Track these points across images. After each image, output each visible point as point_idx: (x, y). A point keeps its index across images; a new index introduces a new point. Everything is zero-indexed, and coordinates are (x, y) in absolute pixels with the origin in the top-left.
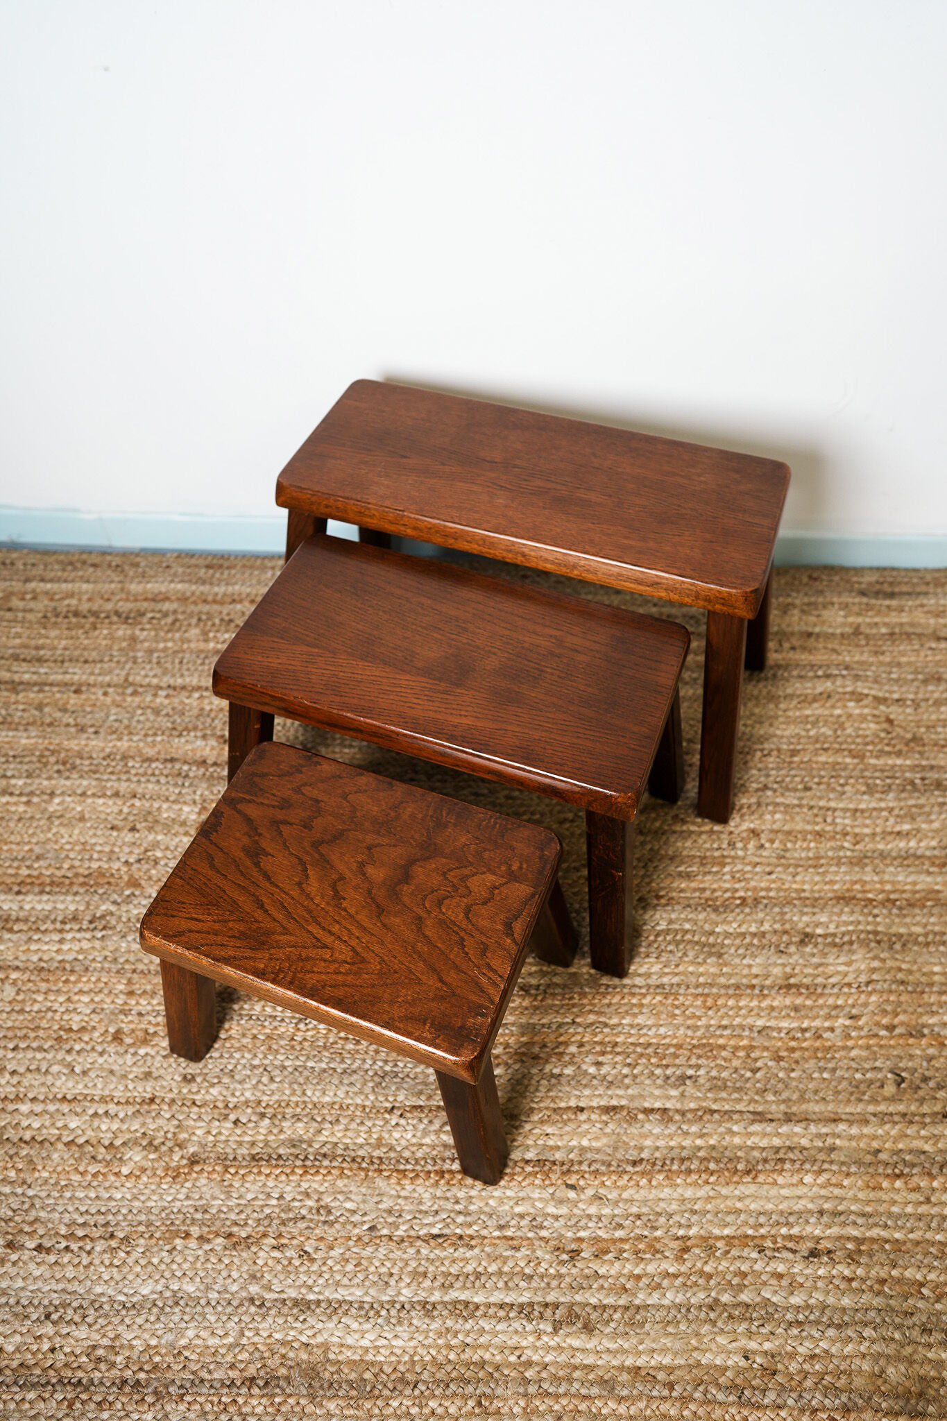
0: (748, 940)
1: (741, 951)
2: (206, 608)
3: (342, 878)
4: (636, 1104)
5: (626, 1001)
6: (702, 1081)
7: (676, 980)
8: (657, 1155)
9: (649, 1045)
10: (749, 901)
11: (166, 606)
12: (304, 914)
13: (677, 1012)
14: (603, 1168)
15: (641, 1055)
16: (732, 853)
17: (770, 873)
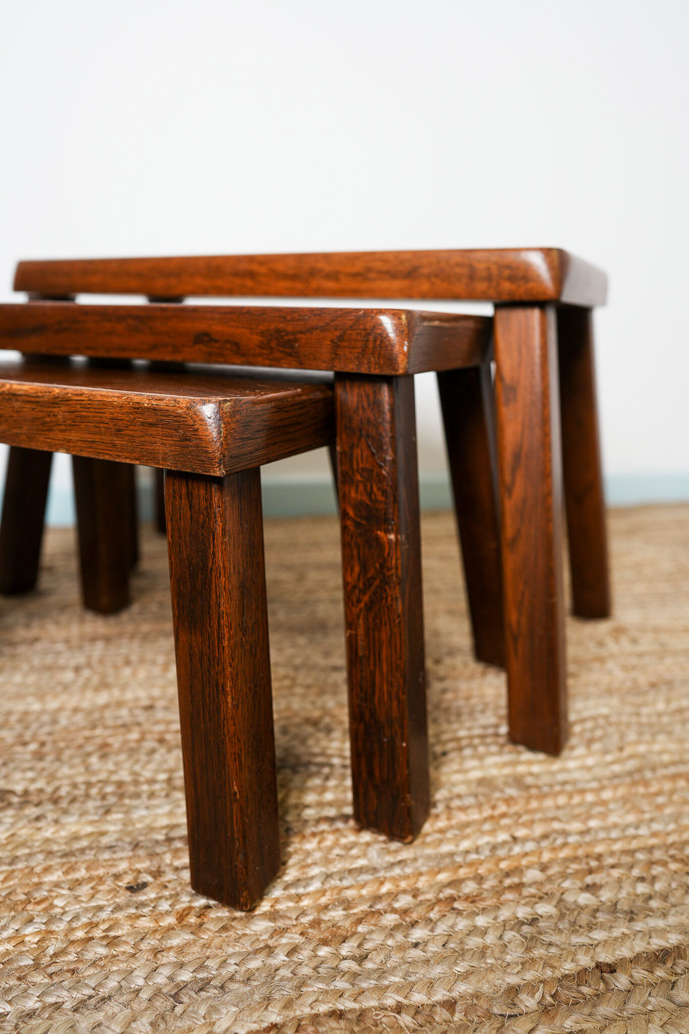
9: (652, 847)
15: (651, 863)
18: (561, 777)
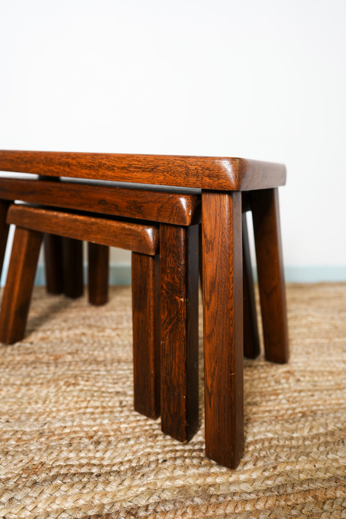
0: (322, 439)
1: (322, 449)
10: (308, 413)
17: (312, 396)
18: (233, 489)
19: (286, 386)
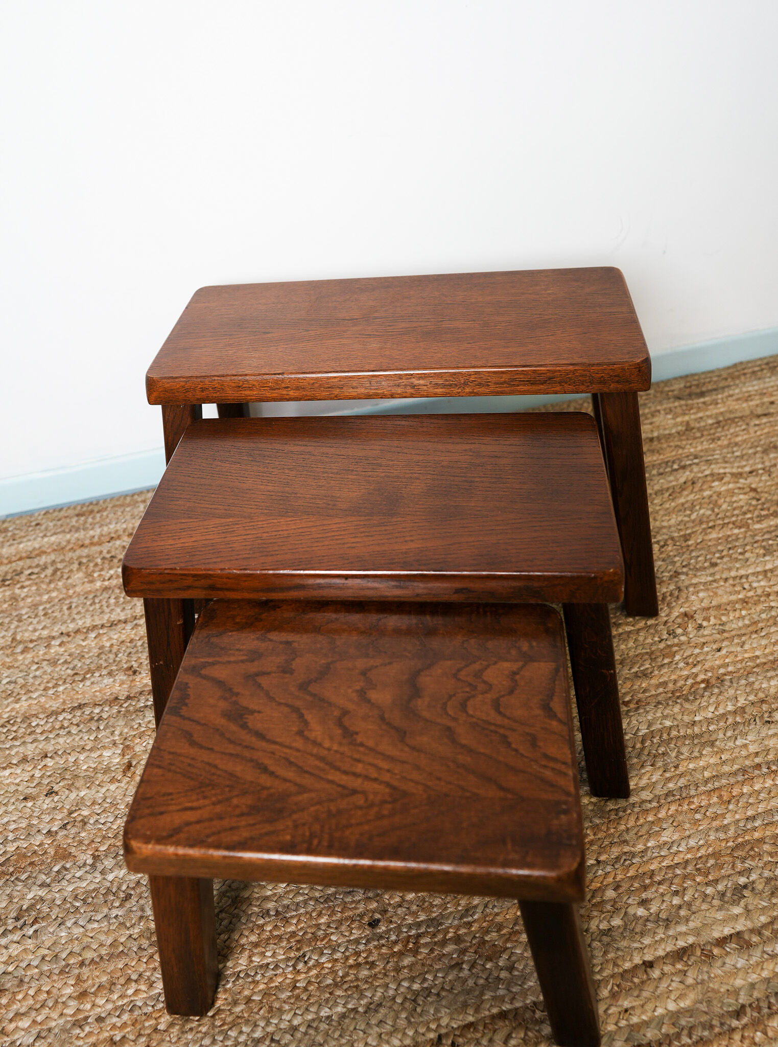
0: (730, 721)
1: (729, 734)
2: (85, 552)
3: (345, 713)
4: (705, 938)
5: (642, 821)
6: (759, 887)
7: (682, 782)
8: (756, 994)
9: (687, 862)
10: (713, 681)
11: (43, 560)
12: (317, 763)
13: (698, 816)
14: (706, 1033)
15: (685, 877)
16: (676, 641)
17: (719, 650)
19: (683, 638)
